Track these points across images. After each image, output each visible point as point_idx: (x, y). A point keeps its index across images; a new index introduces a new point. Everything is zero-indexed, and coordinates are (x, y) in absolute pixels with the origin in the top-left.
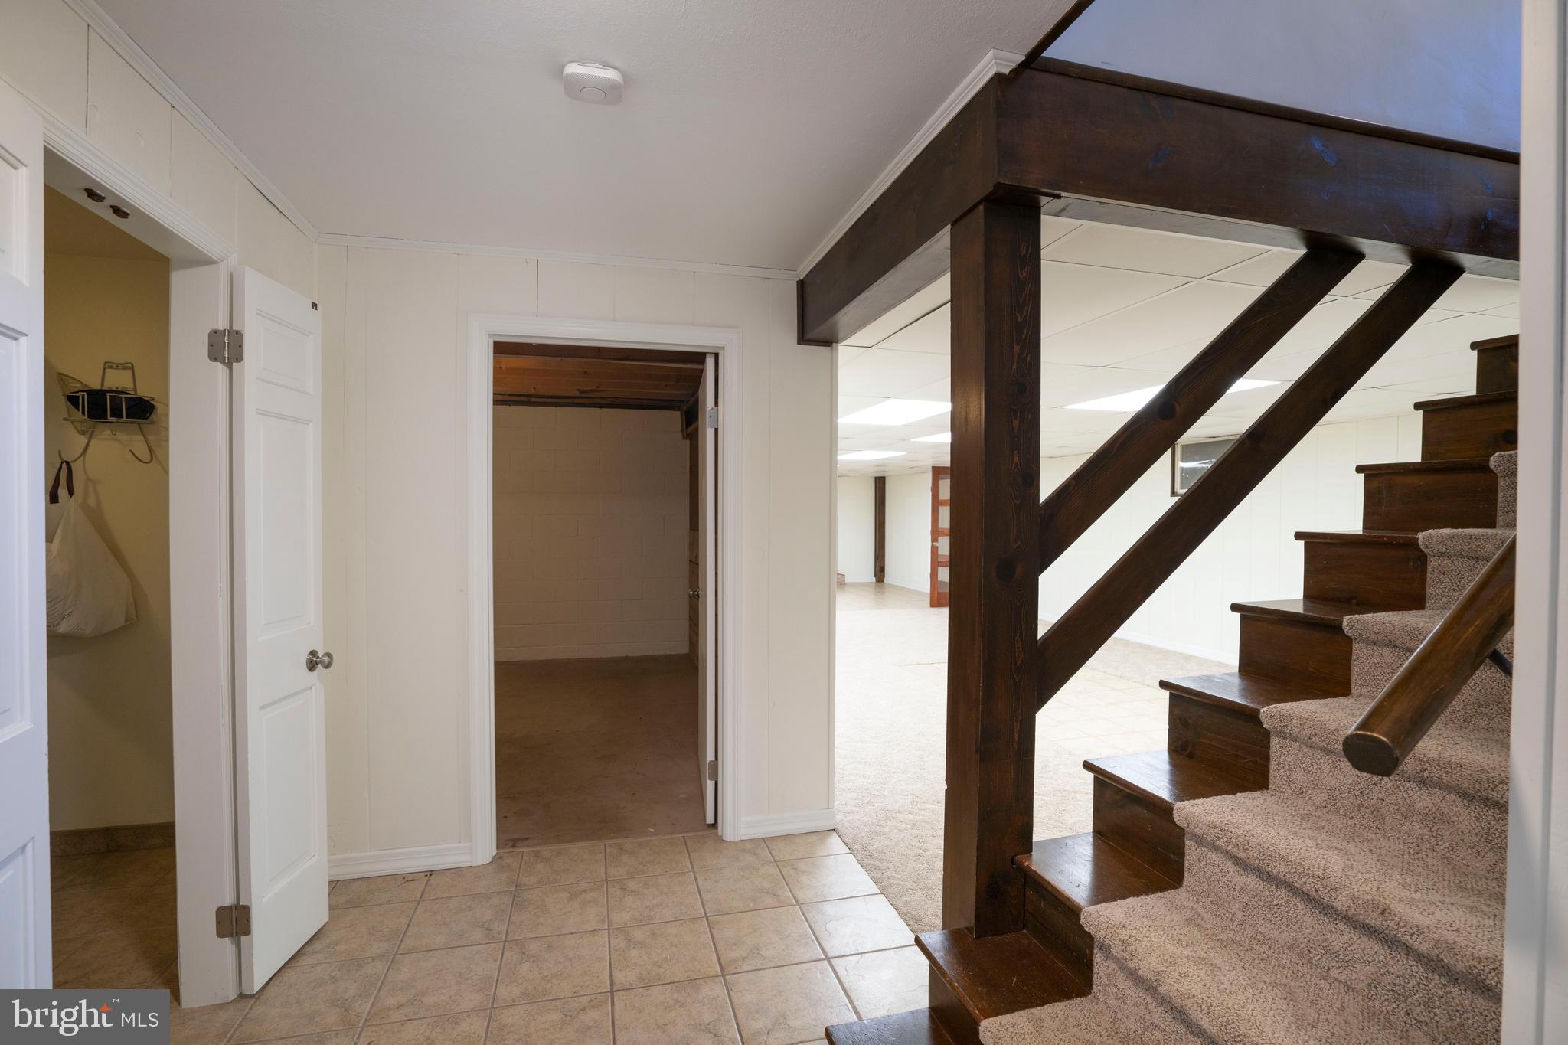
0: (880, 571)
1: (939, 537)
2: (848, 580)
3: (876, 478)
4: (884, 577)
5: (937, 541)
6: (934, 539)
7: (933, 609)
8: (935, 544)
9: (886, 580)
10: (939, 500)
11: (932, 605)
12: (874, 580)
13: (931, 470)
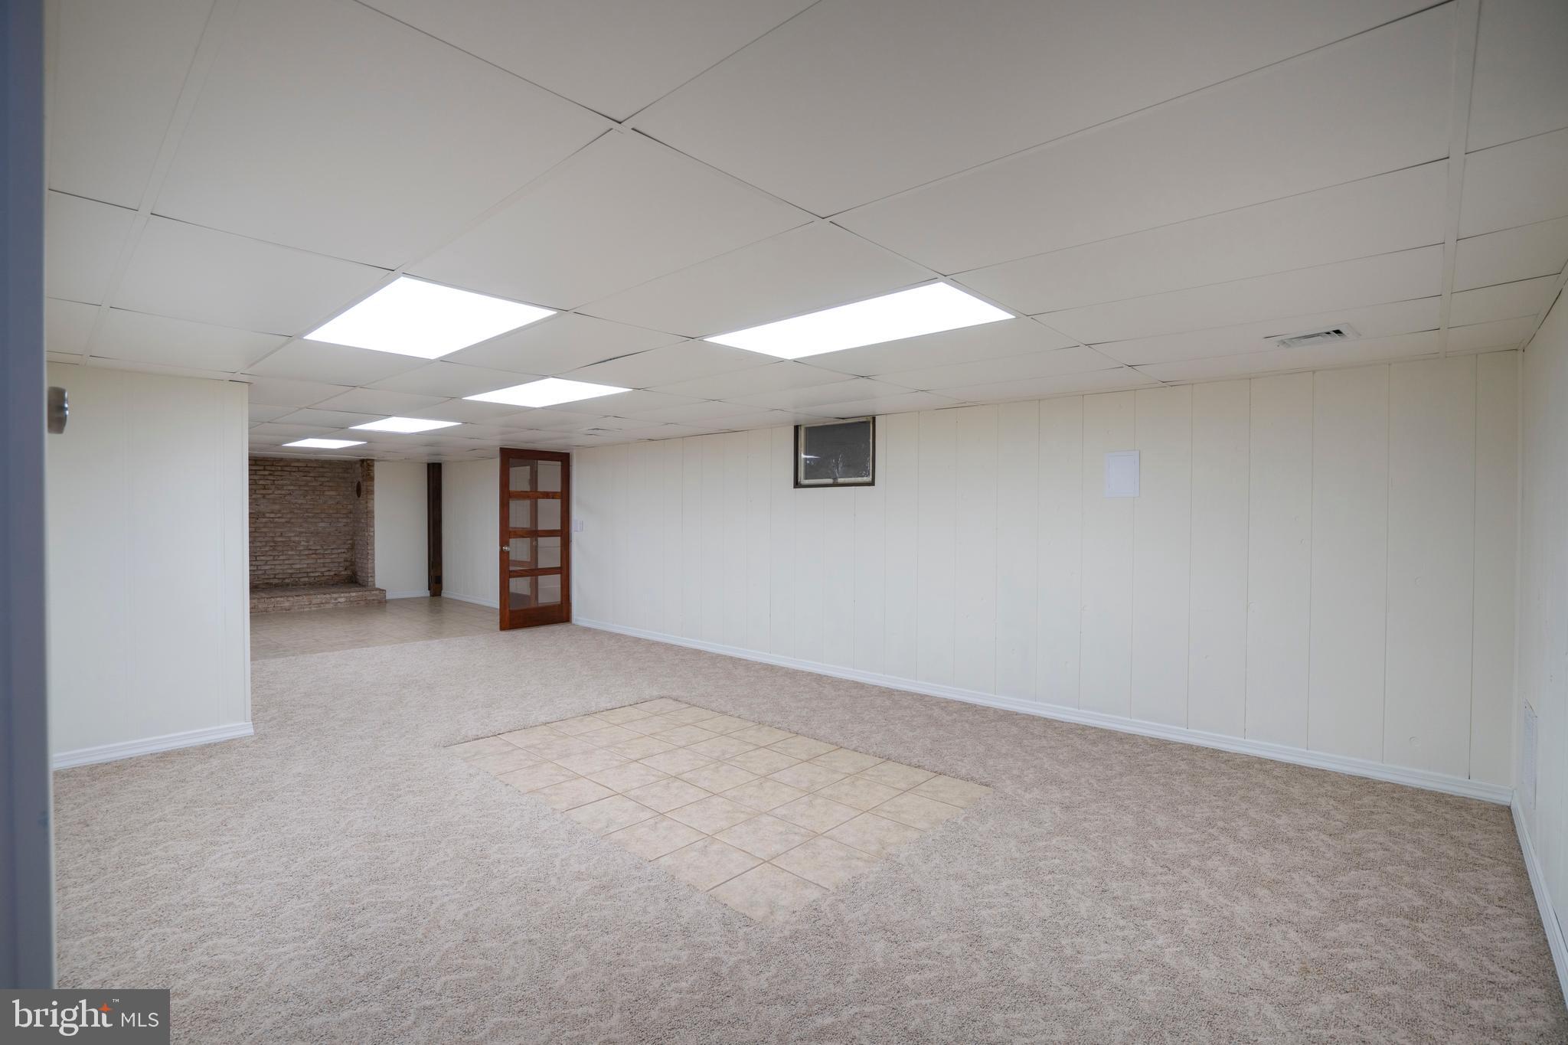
0: (435, 582)
1: (511, 540)
2: (389, 596)
3: (429, 465)
4: (441, 589)
5: (508, 545)
6: (504, 541)
7: (504, 633)
8: (506, 548)
9: (446, 592)
10: (509, 492)
11: (503, 628)
12: (427, 593)
13: (498, 453)
